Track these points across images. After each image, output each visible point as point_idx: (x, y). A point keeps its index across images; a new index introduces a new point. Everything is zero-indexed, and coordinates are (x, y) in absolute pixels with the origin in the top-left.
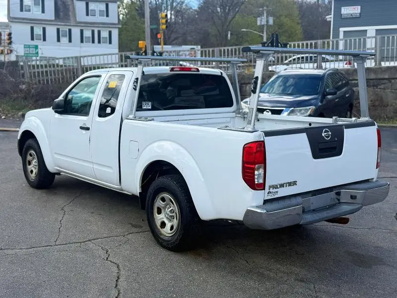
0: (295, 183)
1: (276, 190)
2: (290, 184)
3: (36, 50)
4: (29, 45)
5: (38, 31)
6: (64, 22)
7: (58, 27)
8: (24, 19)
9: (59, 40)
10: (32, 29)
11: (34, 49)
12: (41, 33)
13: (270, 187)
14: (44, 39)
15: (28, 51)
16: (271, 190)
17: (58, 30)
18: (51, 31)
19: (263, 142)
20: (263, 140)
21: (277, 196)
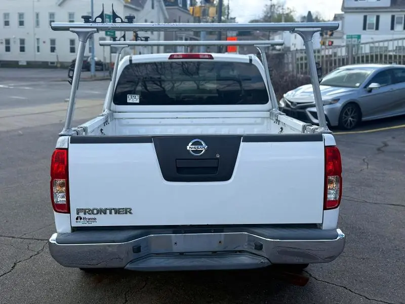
0: (127, 211)
1: (92, 216)
2: (118, 211)
3: (358, 40)
4: (352, 36)
5: (372, 19)
6: (399, 8)
7: (393, 14)
8: (357, 8)
9: (392, 28)
10: (365, 18)
11: (356, 39)
12: (375, 21)
13: (78, 211)
14: (377, 28)
15: (349, 41)
16: (82, 215)
17: (393, 17)
18: (386, 19)
19: (67, 149)
20: (67, 147)
21: (94, 224)
